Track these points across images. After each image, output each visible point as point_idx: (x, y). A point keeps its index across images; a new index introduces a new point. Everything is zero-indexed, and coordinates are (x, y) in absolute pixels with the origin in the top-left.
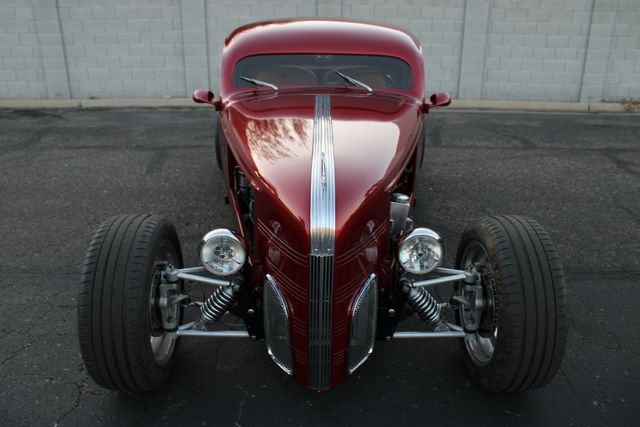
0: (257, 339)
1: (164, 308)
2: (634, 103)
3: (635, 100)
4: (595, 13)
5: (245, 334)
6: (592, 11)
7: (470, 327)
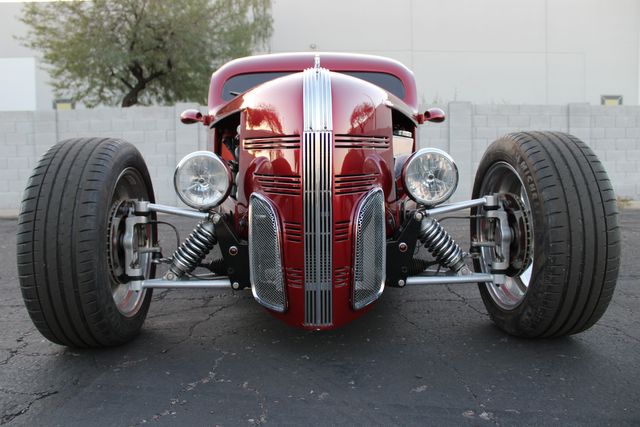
0: (240, 288)
1: (129, 247)
2: (623, 201)
3: (623, 198)
4: (571, 117)
5: (226, 283)
6: (568, 115)
7: (498, 266)
